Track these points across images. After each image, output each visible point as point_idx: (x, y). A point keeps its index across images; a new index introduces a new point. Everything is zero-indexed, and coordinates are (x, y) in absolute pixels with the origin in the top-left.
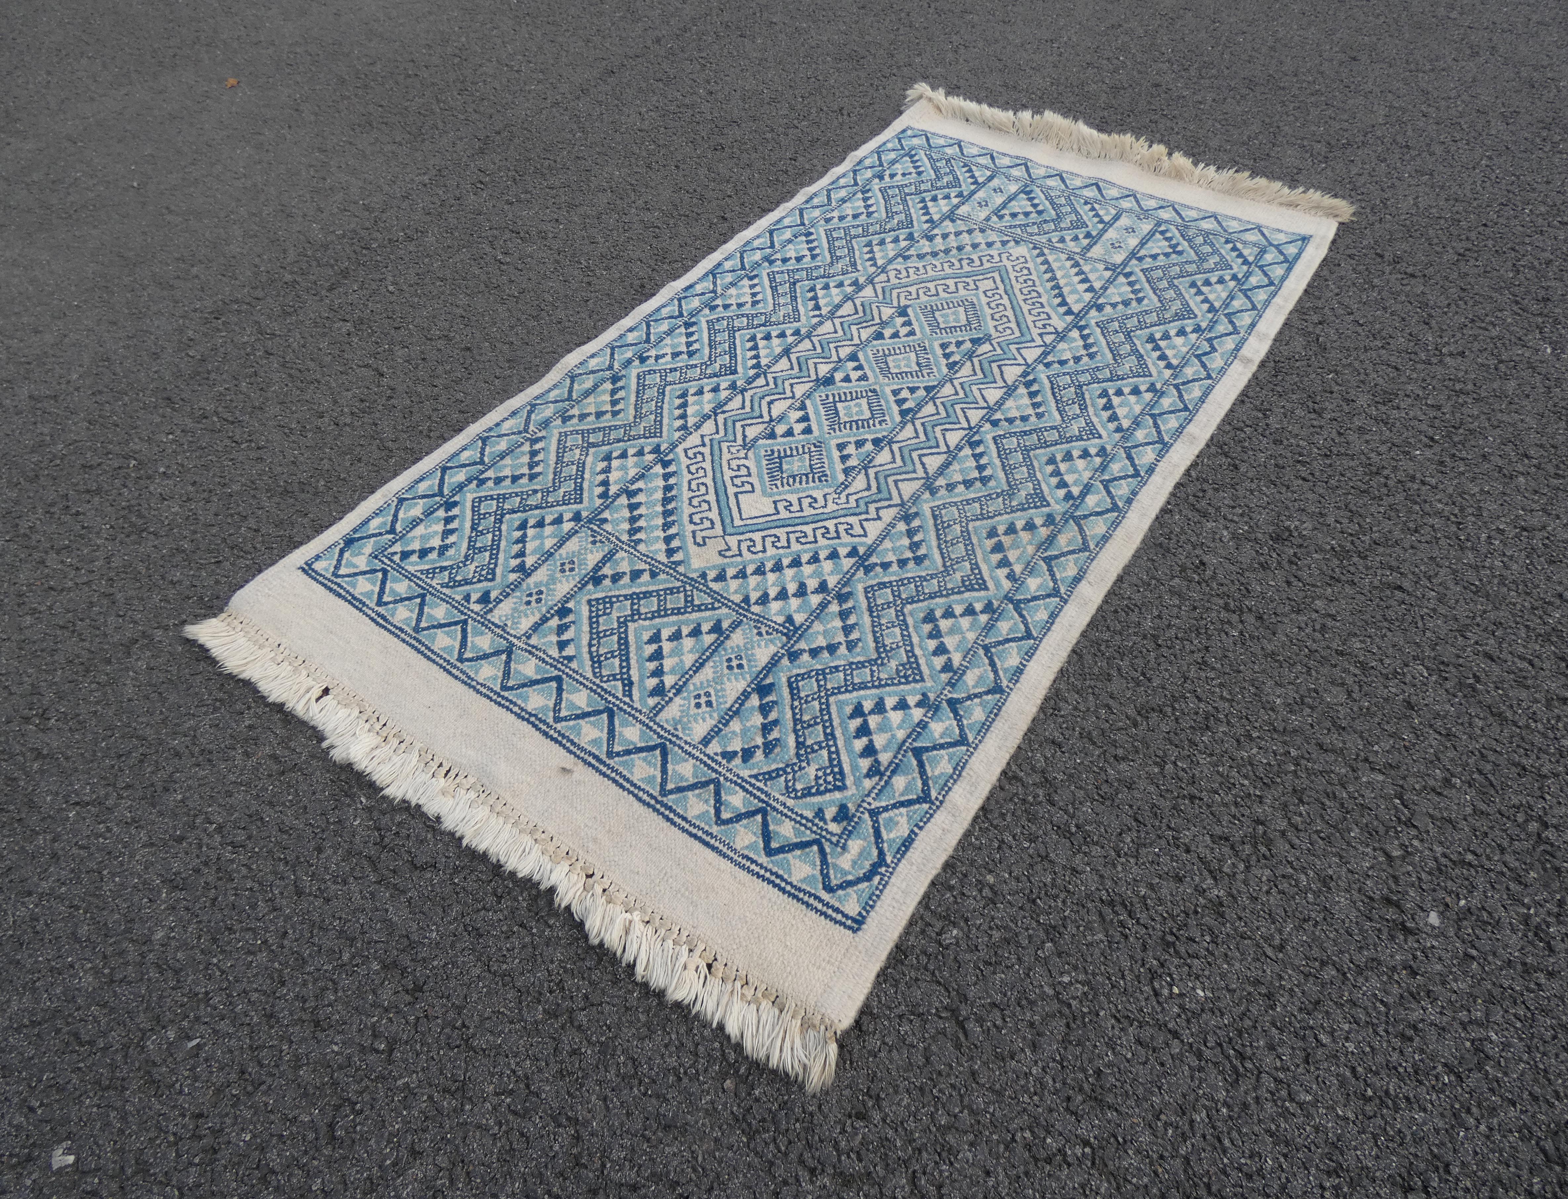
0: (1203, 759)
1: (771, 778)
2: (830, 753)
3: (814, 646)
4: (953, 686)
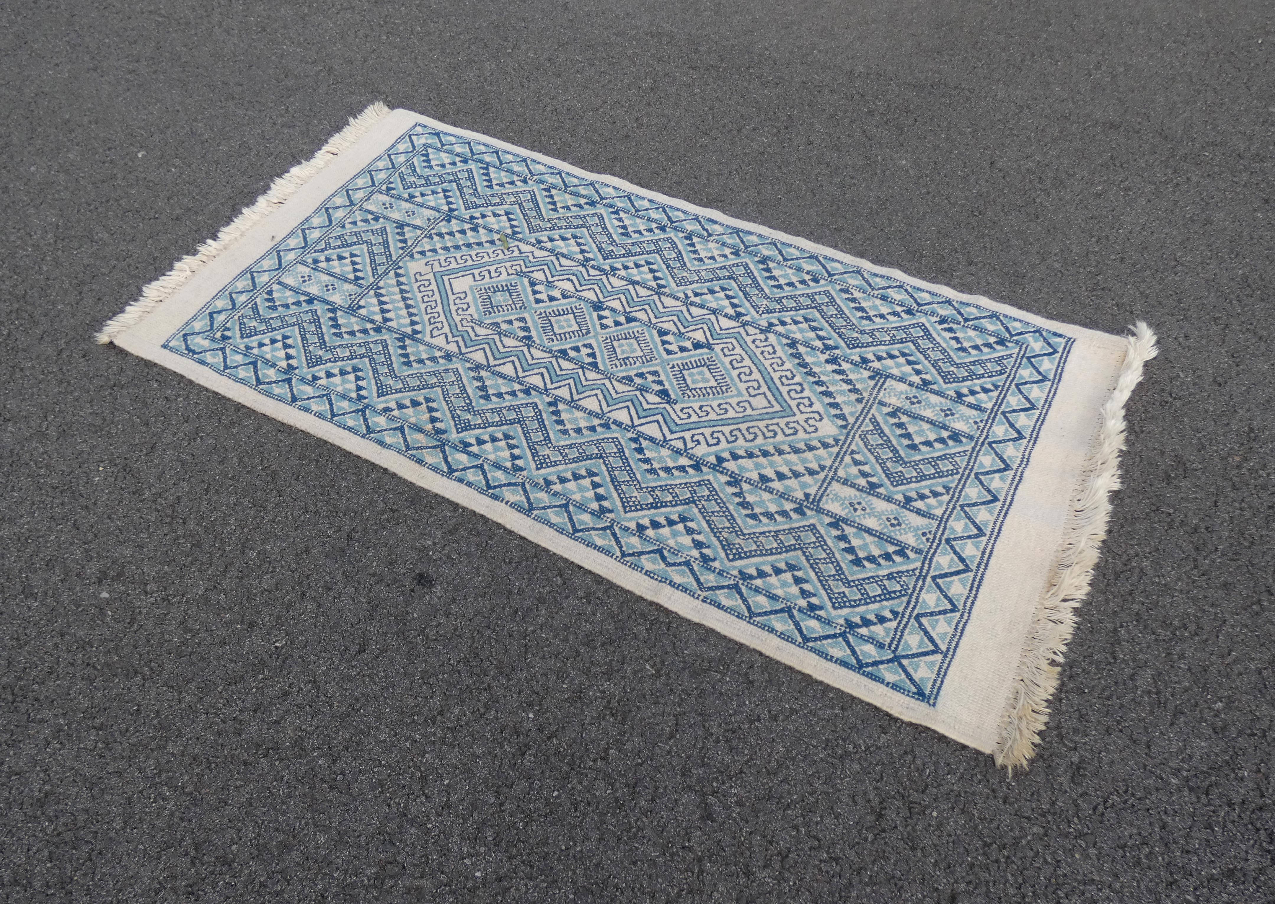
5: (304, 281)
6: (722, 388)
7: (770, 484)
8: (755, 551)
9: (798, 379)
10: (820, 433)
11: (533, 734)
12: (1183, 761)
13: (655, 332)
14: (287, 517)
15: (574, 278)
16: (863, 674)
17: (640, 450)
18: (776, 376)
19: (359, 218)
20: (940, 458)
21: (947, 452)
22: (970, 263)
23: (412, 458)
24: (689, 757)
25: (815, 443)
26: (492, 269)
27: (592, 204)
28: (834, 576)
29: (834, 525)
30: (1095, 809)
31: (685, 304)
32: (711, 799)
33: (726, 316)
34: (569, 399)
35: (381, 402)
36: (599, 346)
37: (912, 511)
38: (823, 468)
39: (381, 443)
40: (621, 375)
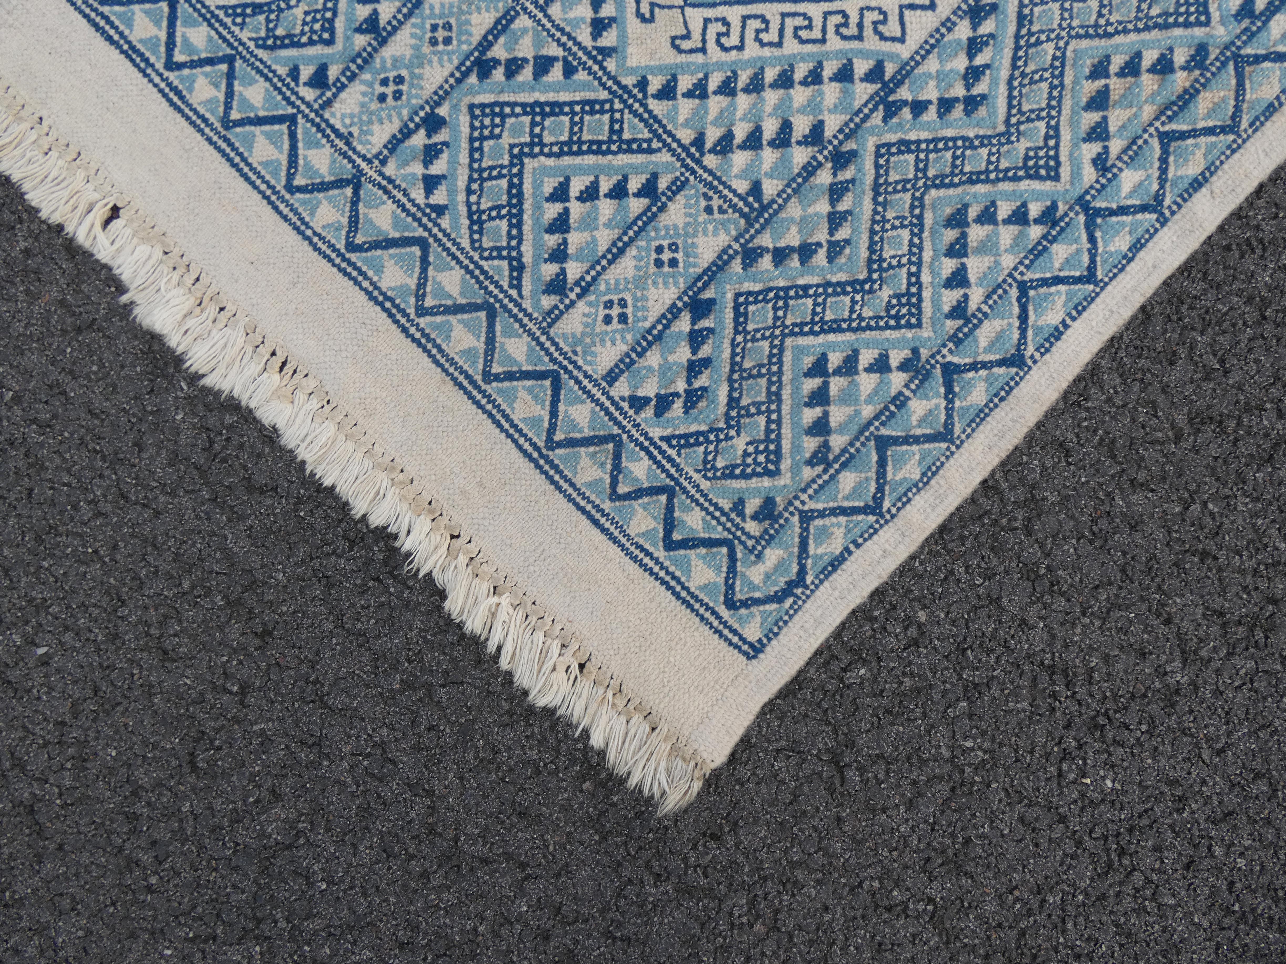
0: (1243, 505)
1: (689, 445)
2: (769, 421)
3: (781, 244)
4: (958, 342)
19: (418, 169)
35: (1076, 174)
39: (1197, 184)
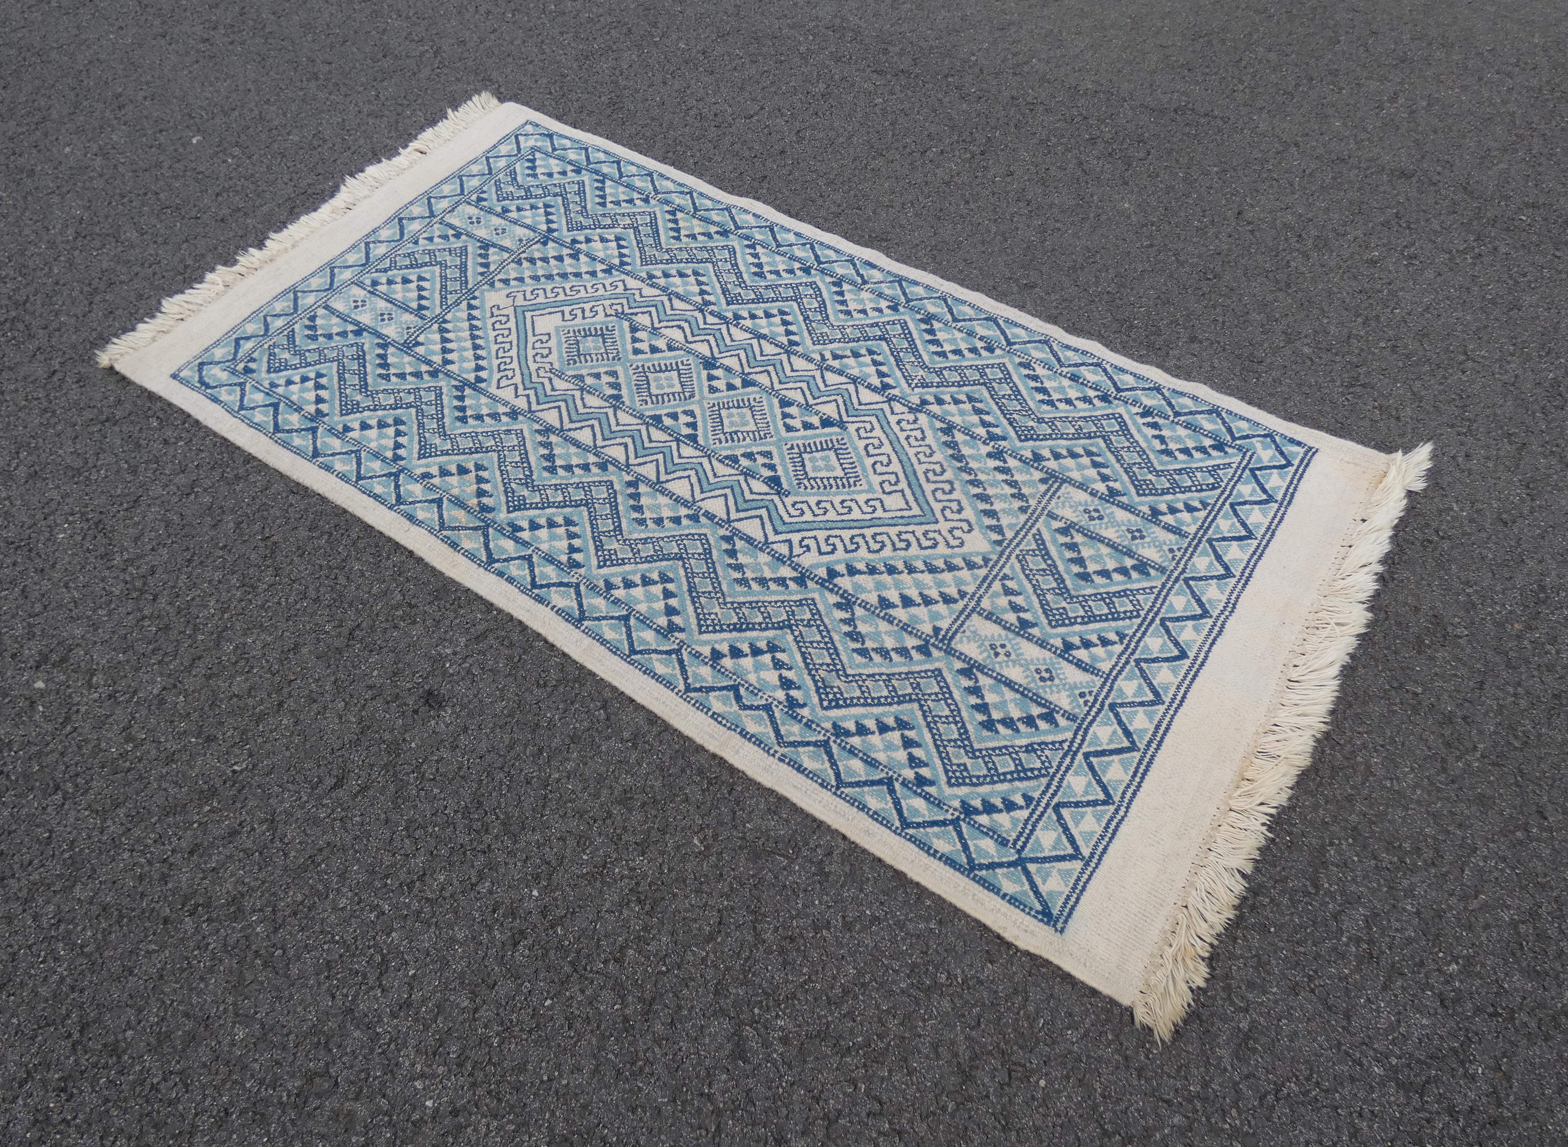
1: (288, 338)
5: (356, 307)
6: (849, 480)
7: (891, 611)
8: (858, 698)
9: (948, 475)
10: (965, 549)
11: (534, 918)
12: (1393, 1042)
13: (776, 401)
14: (279, 603)
15: (686, 326)
16: (973, 879)
17: (732, 553)
18: (920, 469)
19: (437, 233)
20: (1118, 594)
21: (1129, 586)
22: (1193, 339)
23: (446, 540)
24: (728, 969)
25: (959, 562)
26: (587, 307)
27: (724, 233)
28: (955, 741)
29: (966, 673)
30: (1262, 1099)
31: (820, 368)
32: (748, 1031)
33: (869, 387)
34: (655, 480)
35: (421, 466)
36: (703, 415)
37: (1071, 662)
38: (962, 594)
39: (411, 518)
40: (725, 453)
